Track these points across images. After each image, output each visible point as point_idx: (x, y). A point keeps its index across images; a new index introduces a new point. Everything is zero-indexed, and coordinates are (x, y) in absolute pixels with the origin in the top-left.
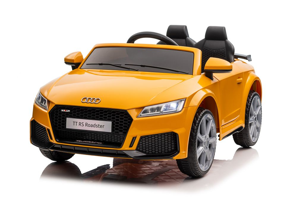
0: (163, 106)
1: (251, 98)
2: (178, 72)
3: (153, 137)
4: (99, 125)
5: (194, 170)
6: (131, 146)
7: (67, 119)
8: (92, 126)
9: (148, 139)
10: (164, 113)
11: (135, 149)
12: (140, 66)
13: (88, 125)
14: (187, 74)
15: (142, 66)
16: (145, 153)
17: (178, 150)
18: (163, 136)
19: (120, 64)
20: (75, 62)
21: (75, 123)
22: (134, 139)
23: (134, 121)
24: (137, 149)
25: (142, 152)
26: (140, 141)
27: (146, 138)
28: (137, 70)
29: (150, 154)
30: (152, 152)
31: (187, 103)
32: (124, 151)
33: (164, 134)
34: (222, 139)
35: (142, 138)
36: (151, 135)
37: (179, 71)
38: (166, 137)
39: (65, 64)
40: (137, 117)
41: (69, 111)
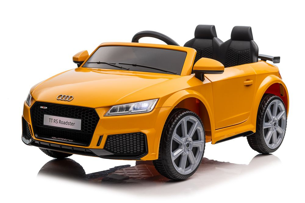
0: (132, 106)
1: (268, 102)
2: (166, 72)
3: (121, 137)
4: (70, 123)
5: (170, 173)
6: (98, 145)
7: (45, 115)
8: (64, 123)
9: (116, 138)
10: (133, 112)
11: (102, 148)
12: (132, 66)
13: (61, 122)
14: (175, 74)
15: (133, 65)
16: (113, 152)
17: (147, 151)
18: (131, 136)
19: (114, 63)
20: (79, 60)
21: (51, 120)
22: (101, 137)
23: (101, 119)
24: (105, 148)
25: (110, 151)
26: (107, 140)
27: (113, 137)
28: (128, 70)
29: (118, 153)
30: (120, 151)
31: (159, 103)
32: (90, 150)
33: (133, 134)
34: (215, 143)
35: (109, 137)
36: (119, 135)
37: (168, 71)
38: (135, 137)
39: (73, 62)
40: (105, 116)
41: (46, 108)
